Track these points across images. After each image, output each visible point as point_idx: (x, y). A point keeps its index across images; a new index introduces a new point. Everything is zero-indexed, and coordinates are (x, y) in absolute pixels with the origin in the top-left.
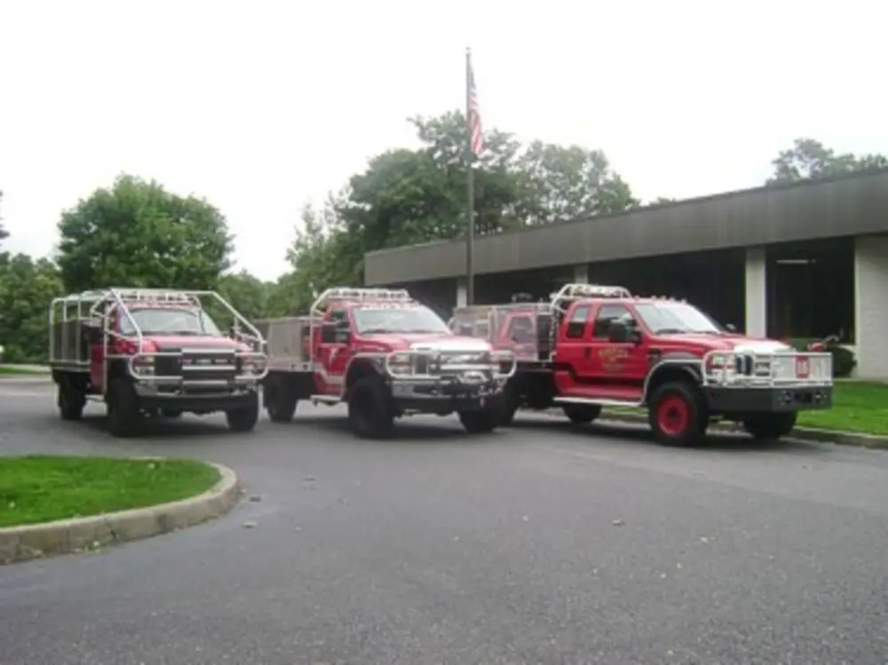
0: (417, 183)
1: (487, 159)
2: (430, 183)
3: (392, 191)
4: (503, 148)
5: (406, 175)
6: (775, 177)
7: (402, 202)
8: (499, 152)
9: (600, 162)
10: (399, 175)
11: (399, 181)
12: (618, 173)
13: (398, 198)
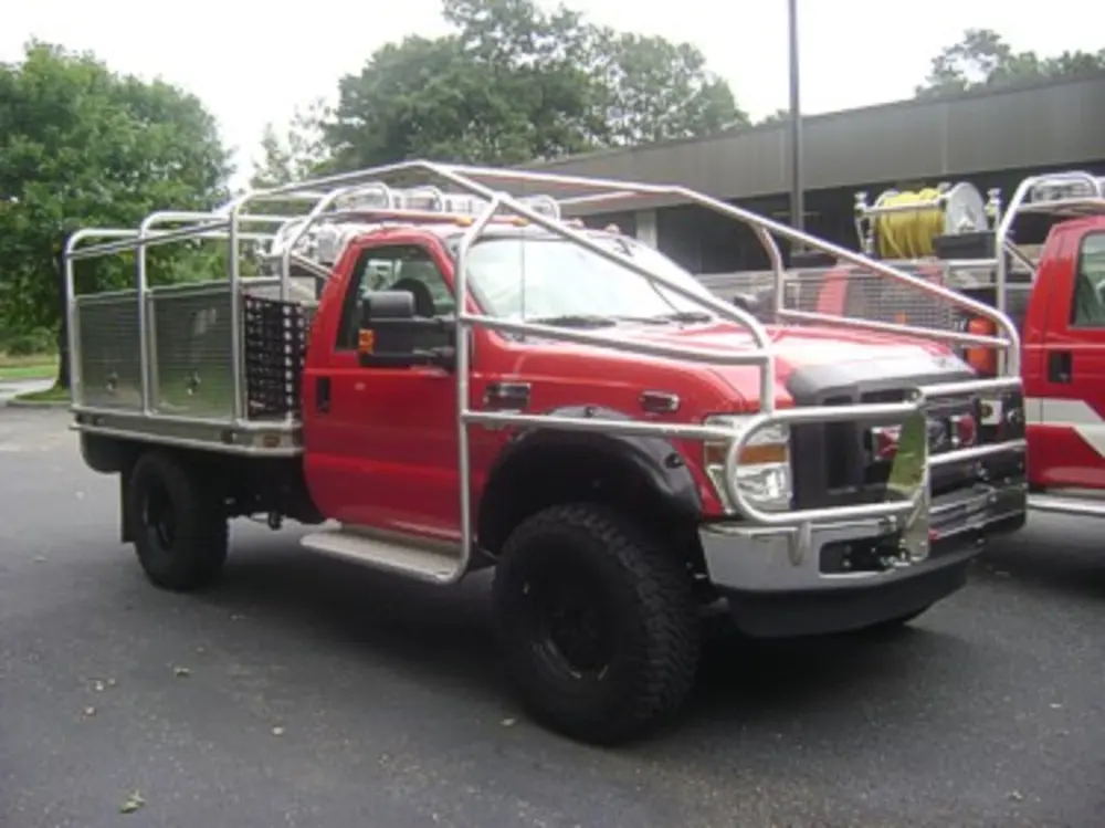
0: (453, 82)
1: (548, 49)
2: (472, 82)
3: (415, 94)
4: (572, 33)
5: (435, 72)
6: (927, 85)
7: (432, 111)
8: (567, 40)
9: (693, 60)
10: (425, 71)
11: (425, 80)
12: (718, 75)
13: (425, 106)
